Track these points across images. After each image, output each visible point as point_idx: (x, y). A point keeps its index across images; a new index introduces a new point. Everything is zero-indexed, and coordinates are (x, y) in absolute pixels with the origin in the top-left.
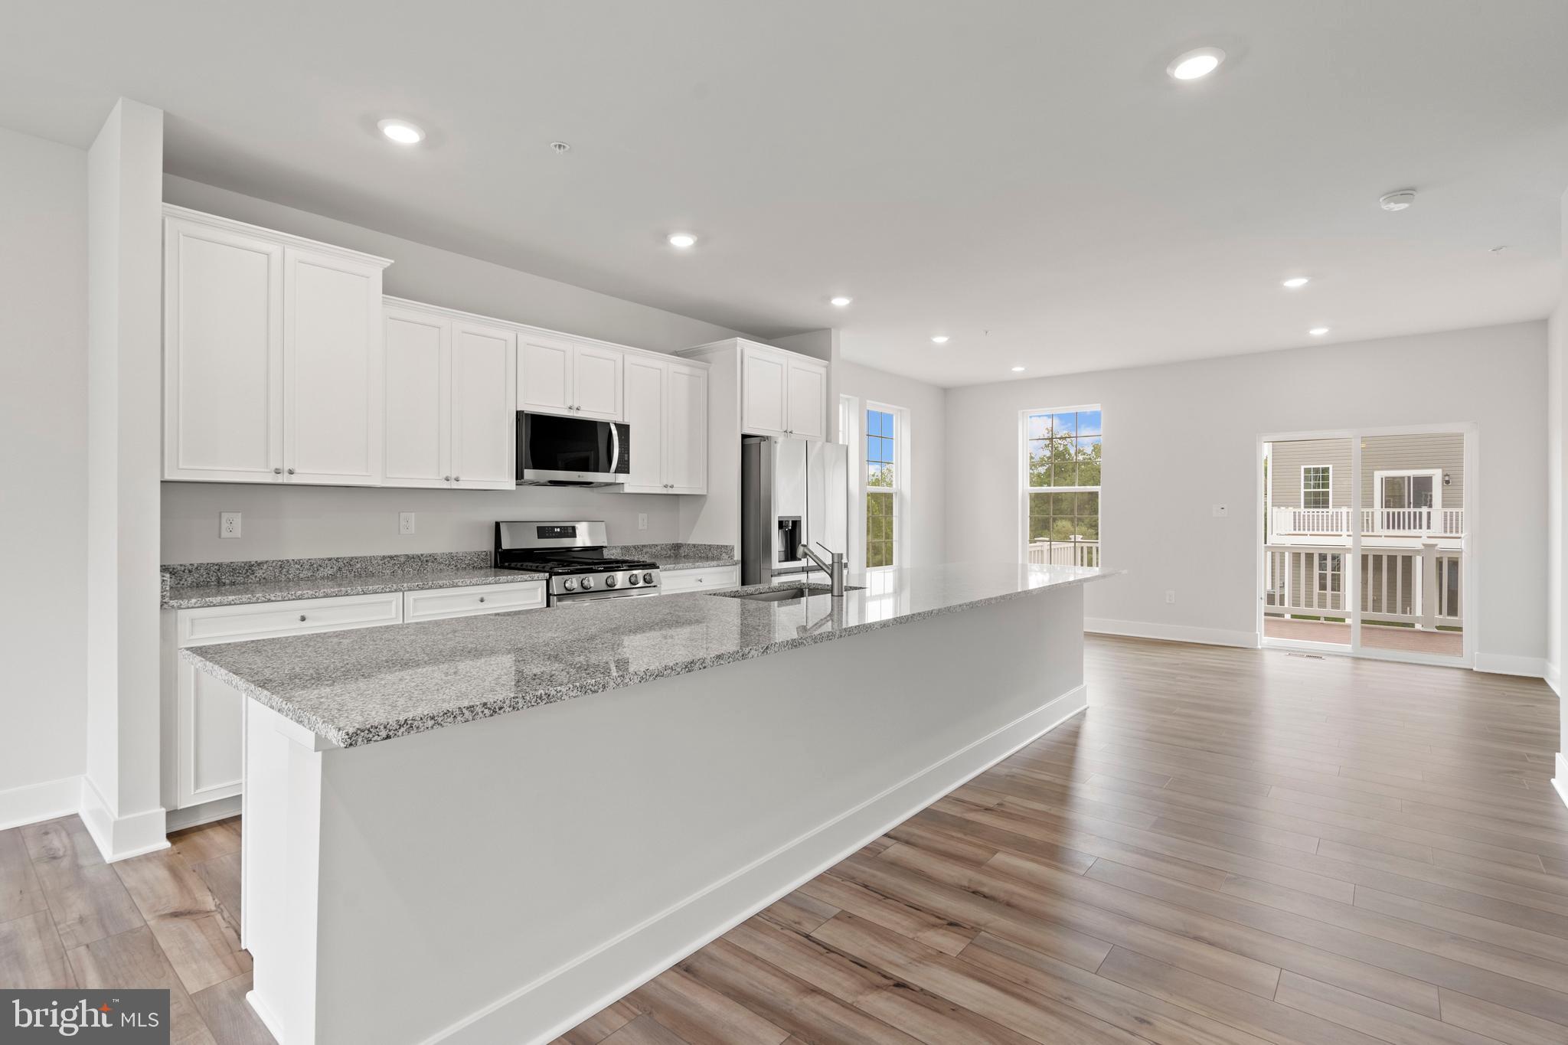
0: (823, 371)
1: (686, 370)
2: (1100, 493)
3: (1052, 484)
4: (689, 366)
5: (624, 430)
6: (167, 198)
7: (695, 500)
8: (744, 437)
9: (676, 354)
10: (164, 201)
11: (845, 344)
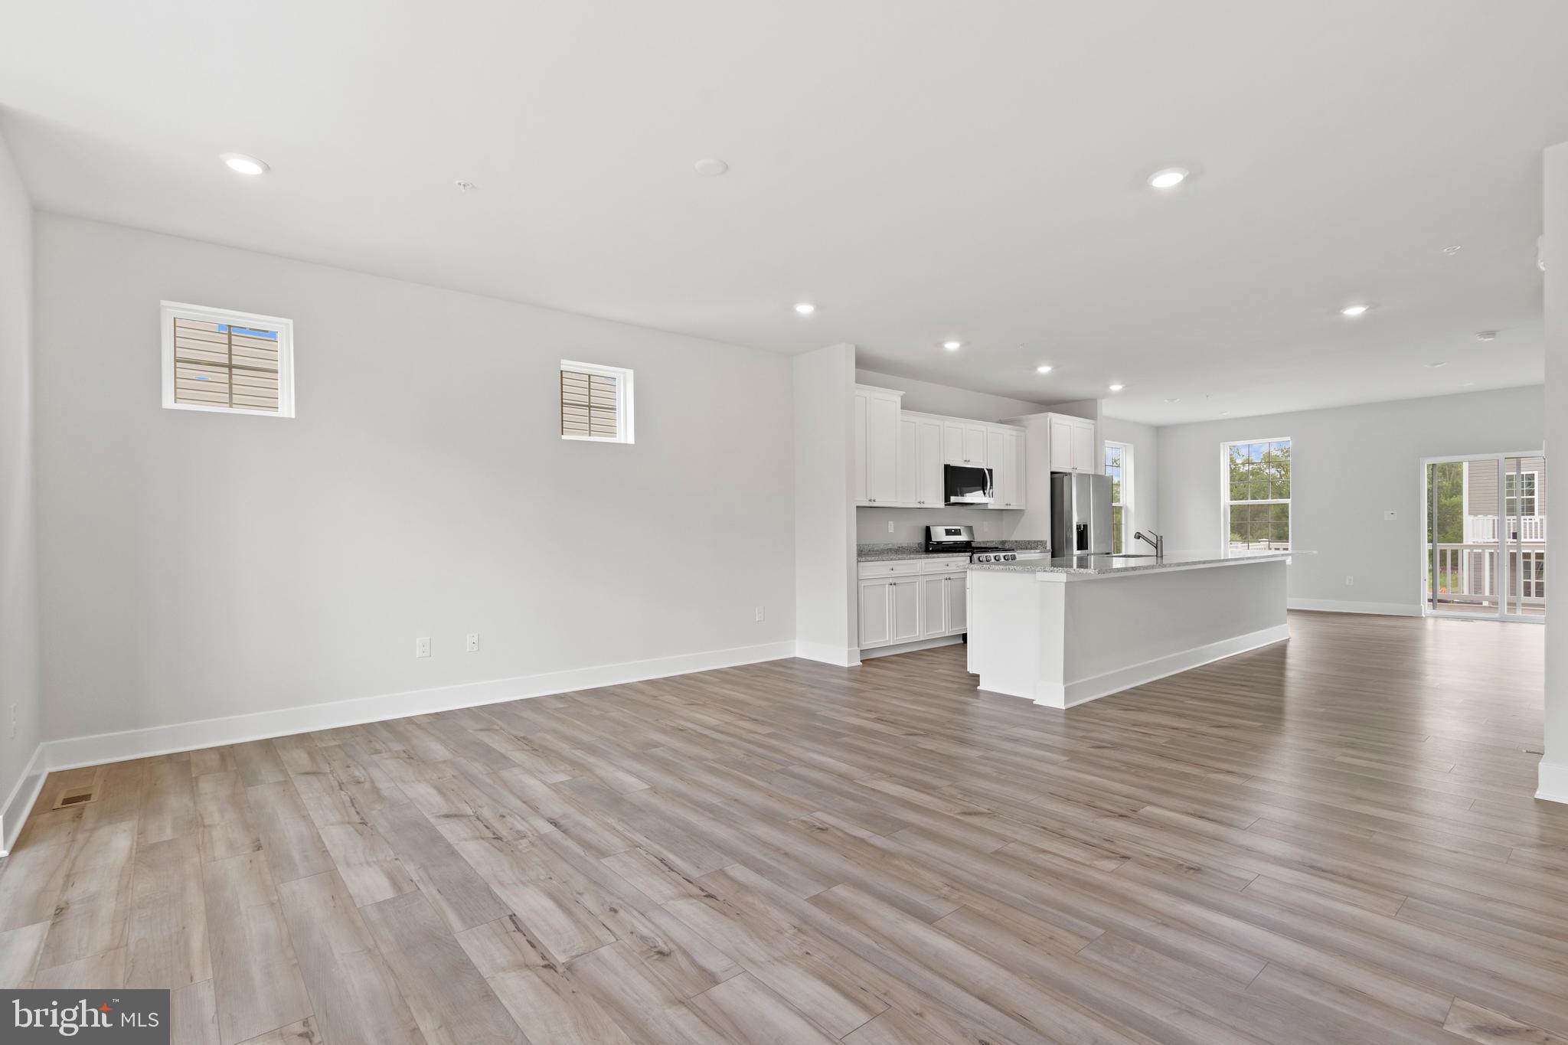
0: (1092, 427)
1: (1014, 433)
2: (1290, 505)
3: (1249, 497)
4: (1016, 430)
5: (990, 471)
6: (857, 381)
7: (1018, 512)
8: (1052, 473)
9: (1001, 422)
10: (856, 382)
11: (1106, 408)
